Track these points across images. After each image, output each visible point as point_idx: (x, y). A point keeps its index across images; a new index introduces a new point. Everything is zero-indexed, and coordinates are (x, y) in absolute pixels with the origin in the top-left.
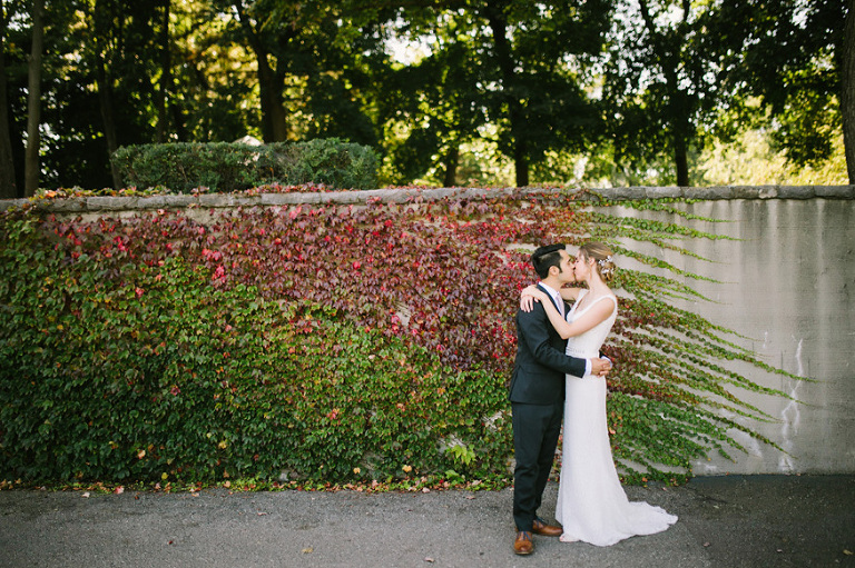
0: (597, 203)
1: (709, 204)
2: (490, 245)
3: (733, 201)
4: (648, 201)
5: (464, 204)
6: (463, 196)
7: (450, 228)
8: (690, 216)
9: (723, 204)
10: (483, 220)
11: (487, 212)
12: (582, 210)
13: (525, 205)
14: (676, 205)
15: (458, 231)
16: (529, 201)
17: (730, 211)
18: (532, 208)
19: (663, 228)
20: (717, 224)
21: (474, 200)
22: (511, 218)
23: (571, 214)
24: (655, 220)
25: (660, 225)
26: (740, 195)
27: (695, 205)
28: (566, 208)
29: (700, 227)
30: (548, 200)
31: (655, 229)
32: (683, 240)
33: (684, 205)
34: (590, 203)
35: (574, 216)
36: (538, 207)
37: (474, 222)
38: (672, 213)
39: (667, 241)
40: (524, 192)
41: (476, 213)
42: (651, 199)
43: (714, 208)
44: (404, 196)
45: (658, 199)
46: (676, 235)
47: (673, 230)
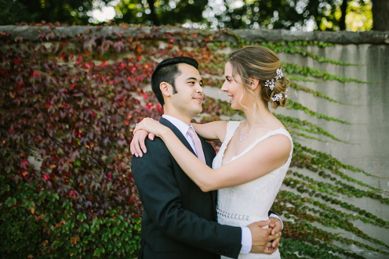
0: (235, 44)
1: (339, 48)
2: (127, 86)
3: (360, 46)
4: (283, 43)
5: (99, 42)
6: (99, 35)
7: (85, 68)
8: (322, 59)
9: (351, 48)
10: (120, 60)
11: (123, 51)
12: (220, 52)
13: (163, 45)
14: (309, 49)
15: (94, 71)
16: (166, 40)
17: (358, 55)
18: (169, 48)
19: (298, 71)
20: (347, 68)
21: (108, 38)
22: (148, 59)
23: (209, 55)
24: (289, 62)
25: (295, 68)
26: (368, 39)
27: (327, 50)
28: (204, 49)
29: (331, 70)
30: (186, 40)
31: (291, 71)
32: (316, 82)
33: (316, 49)
34: (228, 43)
35: (212, 57)
36: (176, 48)
37: (110, 62)
38: (307, 55)
39: (300, 84)
40: (162, 31)
41: (112, 53)
42: (287, 42)
43: (344, 52)
44: (35, 33)
45: (293, 42)
46: (309, 78)
47: (306, 72)
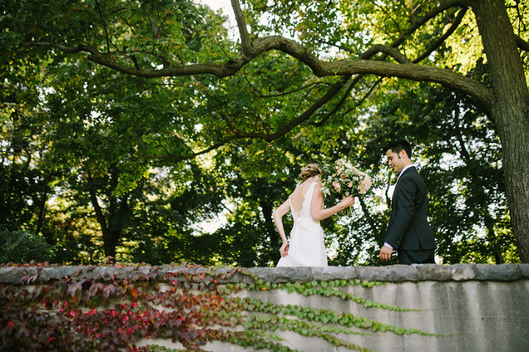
0: (252, 286)
1: (391, 288)
2: (115, 340)
3: (420, 284)
4: (315, 283)
5: (86, 286)
6: (89, 276)
7: (70, 316)
8: (369, 303)
9: (408, 288)
10: (112, 307)
11: (113, 296)
12: (234, 296)
13: (164, 288)
14: (351, 290)
15: (79, 321)
16: (167, 282)
17: (419, 297)
18: (172, 292)
19: (335, 319)
20: (404, 315)
21: (101, 280)
22: (146, 305)
23: (220, 299)
24: (324, 308)
25: (332, 317)
26: (429, 276)
27: (375, 290)
28: (213, 293)
29: (384, 318)
30: (191, 282)
31: (325, 320)
32: (362, 335)
33: (361, 290)
34: (243, 285)
35: (223, 303)
36: (180, 291)
37: (100, 309)
38: (347, 299)
39: (341, 337)
40: (164, 271)
41: (100, 298)
42: (319, 282)
43: (399, 293)
45: (328, 281)
46: (354, 329)
47: (349, 322)
